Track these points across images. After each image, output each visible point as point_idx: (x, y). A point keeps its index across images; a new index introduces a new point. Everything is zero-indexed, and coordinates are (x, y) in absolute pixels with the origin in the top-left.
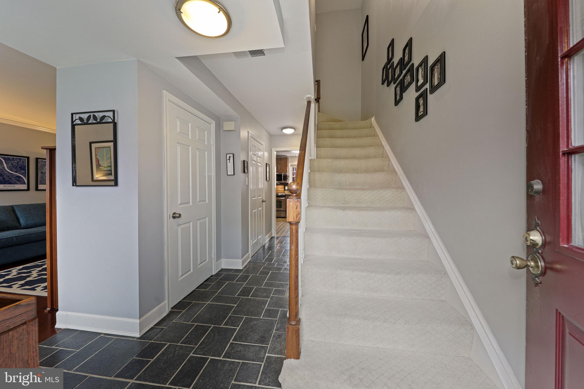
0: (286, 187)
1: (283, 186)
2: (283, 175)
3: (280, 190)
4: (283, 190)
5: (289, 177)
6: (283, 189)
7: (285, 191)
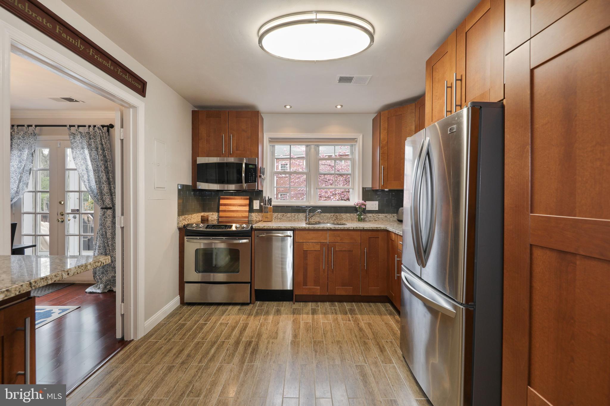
0: (255, 202)
1: (247, 199)
2: (244, 166)
3: (237, 211)
4: (245, 211)
5: (264, 175)
6: (247, 208)
7: (253, 214)
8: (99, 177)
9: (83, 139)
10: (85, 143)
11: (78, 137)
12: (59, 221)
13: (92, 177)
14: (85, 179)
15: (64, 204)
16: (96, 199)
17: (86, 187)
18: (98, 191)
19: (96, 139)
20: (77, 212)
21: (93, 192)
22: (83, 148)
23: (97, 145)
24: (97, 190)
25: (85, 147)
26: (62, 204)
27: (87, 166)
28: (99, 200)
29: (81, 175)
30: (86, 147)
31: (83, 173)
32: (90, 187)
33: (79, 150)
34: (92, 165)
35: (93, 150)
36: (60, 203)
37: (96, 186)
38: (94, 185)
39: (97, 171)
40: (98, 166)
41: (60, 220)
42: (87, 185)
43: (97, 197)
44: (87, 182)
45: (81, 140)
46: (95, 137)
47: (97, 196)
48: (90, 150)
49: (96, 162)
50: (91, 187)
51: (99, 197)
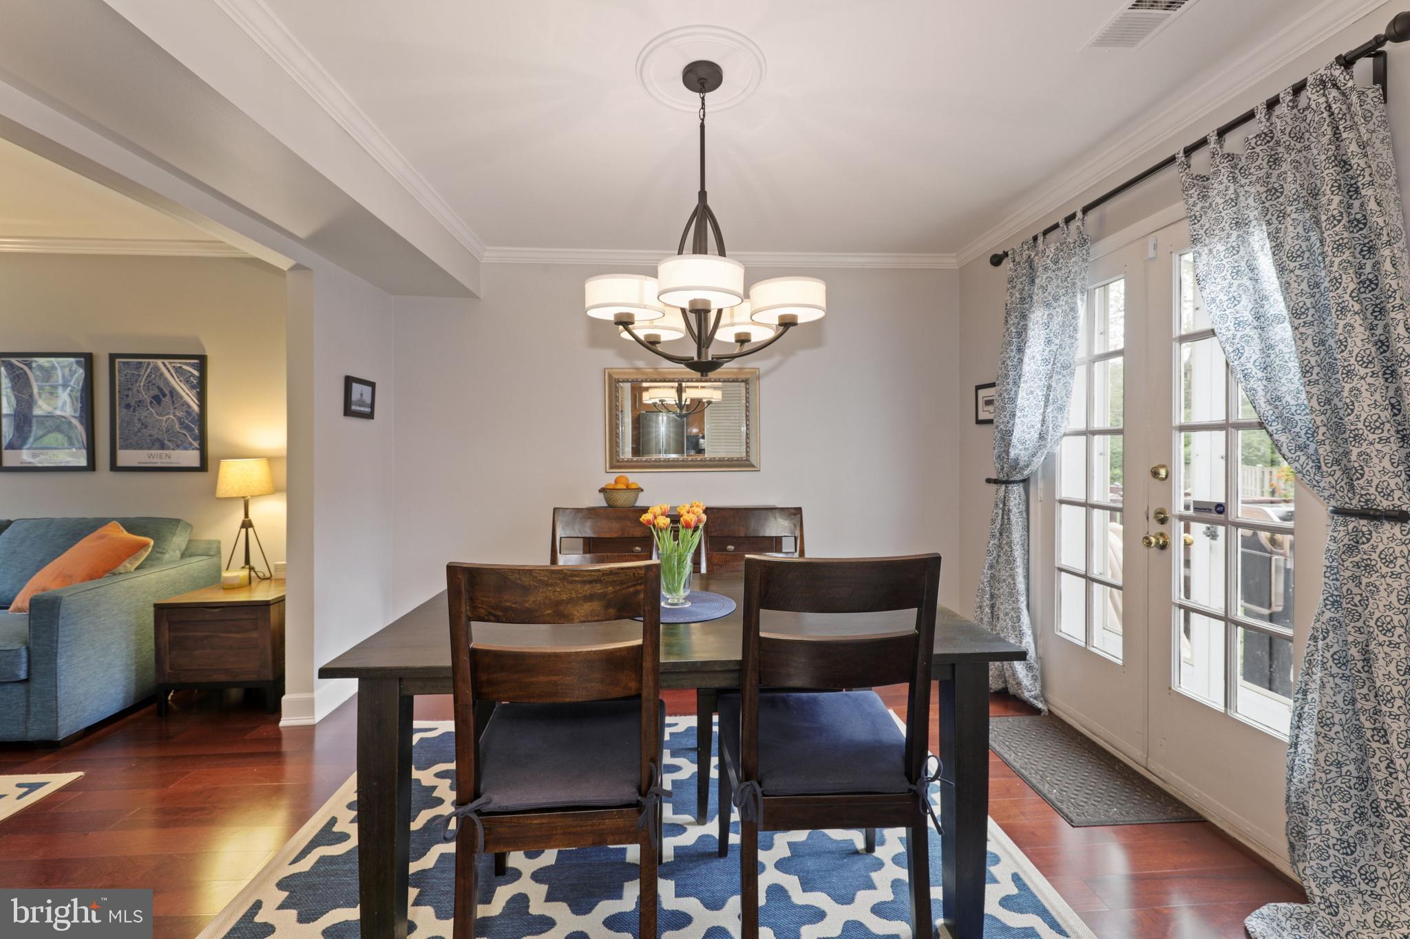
8: (1323, 342)
9: (1243, 181)
10: (1251, 201)
11: (1221, 186)
12: (1150, 543)
13: (1286, 350)
14: (1250, 365)
15: (1167, 476)
16: (1303, 458)
17: (1252, 402)
18: (1318, 420)
19: (1308, 148)
20: (1215, 516)
21: (1288, 424)
22: (1240, 223)
23: (1311, 175)
24: (1312, 411)
25: (1252, 218)
26: (1163, 479)
27: (1260, 299)
28: (1324, 468)
29: (1231, 350)
30: (1253, 214)
31: (1239, 334)
32: (1275, 401)
33: (1224, 234)
34: (1286, 287)
35: (1289, 209)
36: (1155, 474)
37: (1303, 396)
38: (1293, 387)
39: (1312, 311)
40: (1317, 285)
41: (1153, 540)
42: (1261, 393)
43: (1311, 451)
44: (1260, 375)
45: (1231, 190)
46: (1300, 138)
47: (1312, 446)
48: (1274, 218)
49: (1307, 266)
50: (1279, 399)
51: (1321, 451)
